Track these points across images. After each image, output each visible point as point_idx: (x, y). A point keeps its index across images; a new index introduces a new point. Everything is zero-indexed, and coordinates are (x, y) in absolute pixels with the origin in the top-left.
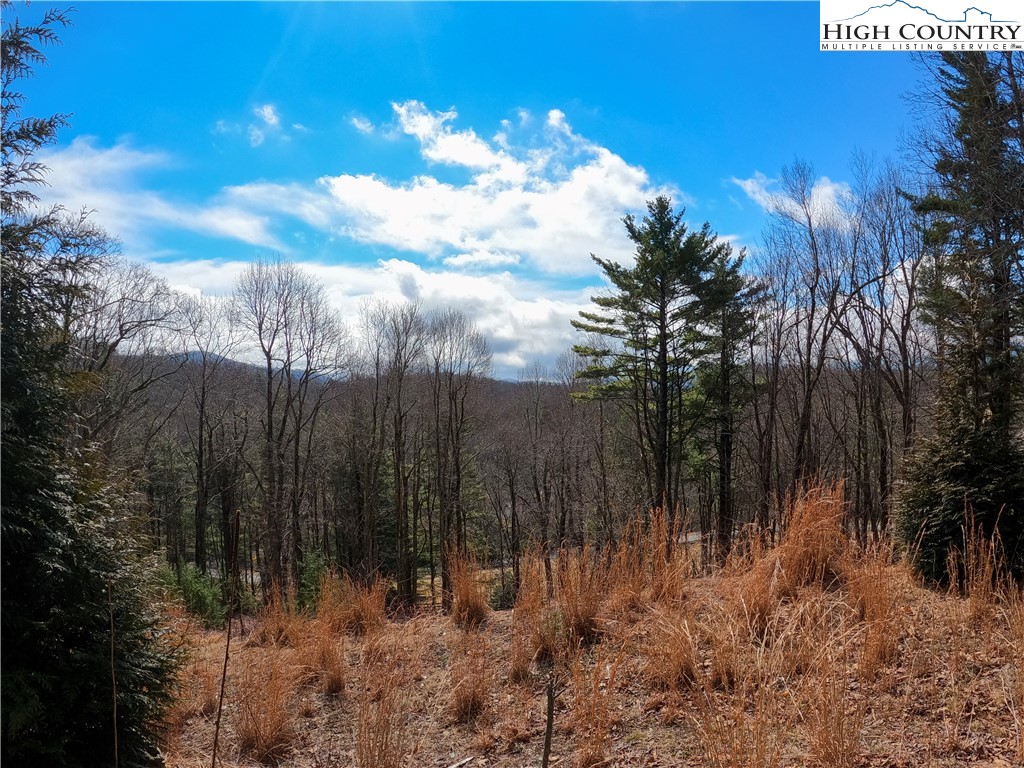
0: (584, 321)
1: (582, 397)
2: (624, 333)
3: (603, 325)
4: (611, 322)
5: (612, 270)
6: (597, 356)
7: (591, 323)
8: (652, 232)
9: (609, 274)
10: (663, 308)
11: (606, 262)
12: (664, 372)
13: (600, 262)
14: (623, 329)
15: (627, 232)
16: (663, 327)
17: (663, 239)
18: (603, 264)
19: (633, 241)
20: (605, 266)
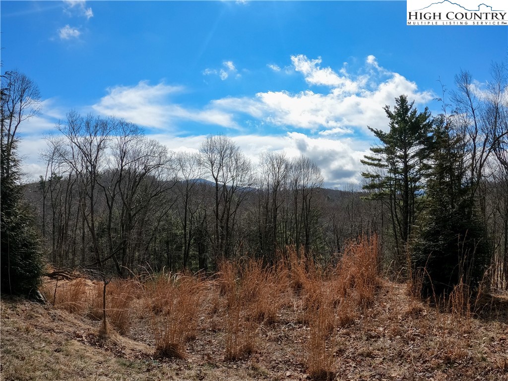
0: (366, 160)
1: (366, 199)
2: (387, 166)
3: (376, 162)
4: (380, 160)
5: (379, 134)
6: (374, 178)
7: (370, 161)
8: (399, 114)
9: (377, 136)
10: (405, 152)
11: (375, 130)
12: (407, 185)
13: (372, 130)
14: (386, 164)
15: (386, 114)
16: (405, 163)
17: (404, 117)
18: (374, 131)
19: (389, 119)
20: (375, 132)
